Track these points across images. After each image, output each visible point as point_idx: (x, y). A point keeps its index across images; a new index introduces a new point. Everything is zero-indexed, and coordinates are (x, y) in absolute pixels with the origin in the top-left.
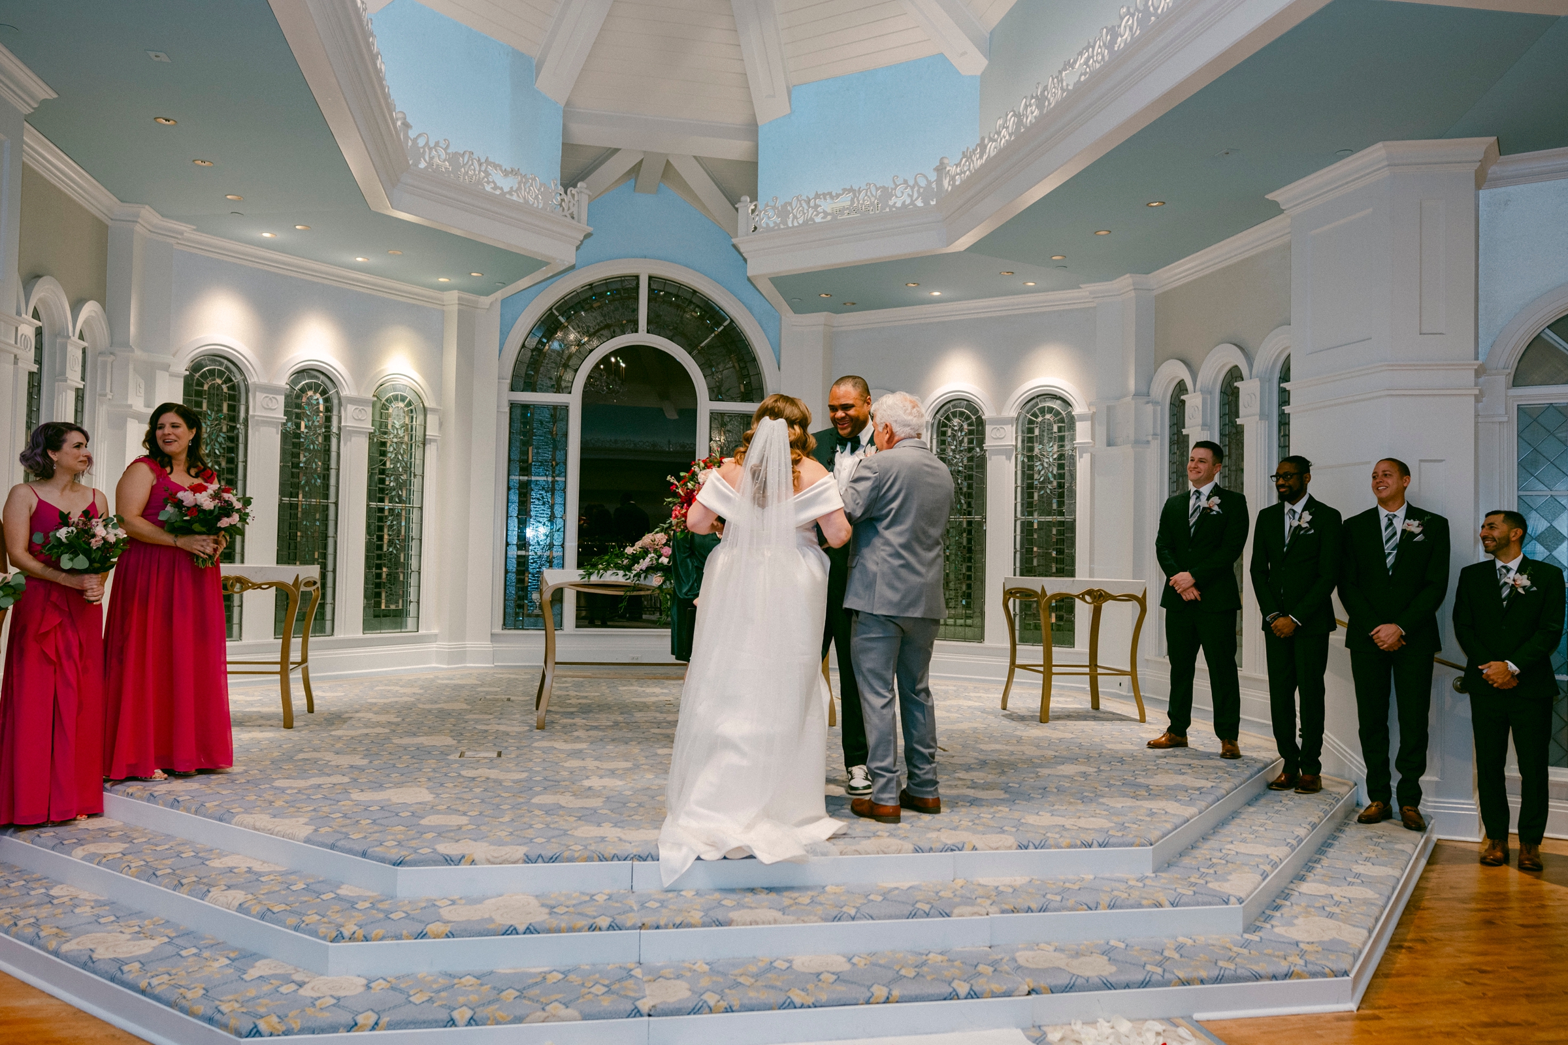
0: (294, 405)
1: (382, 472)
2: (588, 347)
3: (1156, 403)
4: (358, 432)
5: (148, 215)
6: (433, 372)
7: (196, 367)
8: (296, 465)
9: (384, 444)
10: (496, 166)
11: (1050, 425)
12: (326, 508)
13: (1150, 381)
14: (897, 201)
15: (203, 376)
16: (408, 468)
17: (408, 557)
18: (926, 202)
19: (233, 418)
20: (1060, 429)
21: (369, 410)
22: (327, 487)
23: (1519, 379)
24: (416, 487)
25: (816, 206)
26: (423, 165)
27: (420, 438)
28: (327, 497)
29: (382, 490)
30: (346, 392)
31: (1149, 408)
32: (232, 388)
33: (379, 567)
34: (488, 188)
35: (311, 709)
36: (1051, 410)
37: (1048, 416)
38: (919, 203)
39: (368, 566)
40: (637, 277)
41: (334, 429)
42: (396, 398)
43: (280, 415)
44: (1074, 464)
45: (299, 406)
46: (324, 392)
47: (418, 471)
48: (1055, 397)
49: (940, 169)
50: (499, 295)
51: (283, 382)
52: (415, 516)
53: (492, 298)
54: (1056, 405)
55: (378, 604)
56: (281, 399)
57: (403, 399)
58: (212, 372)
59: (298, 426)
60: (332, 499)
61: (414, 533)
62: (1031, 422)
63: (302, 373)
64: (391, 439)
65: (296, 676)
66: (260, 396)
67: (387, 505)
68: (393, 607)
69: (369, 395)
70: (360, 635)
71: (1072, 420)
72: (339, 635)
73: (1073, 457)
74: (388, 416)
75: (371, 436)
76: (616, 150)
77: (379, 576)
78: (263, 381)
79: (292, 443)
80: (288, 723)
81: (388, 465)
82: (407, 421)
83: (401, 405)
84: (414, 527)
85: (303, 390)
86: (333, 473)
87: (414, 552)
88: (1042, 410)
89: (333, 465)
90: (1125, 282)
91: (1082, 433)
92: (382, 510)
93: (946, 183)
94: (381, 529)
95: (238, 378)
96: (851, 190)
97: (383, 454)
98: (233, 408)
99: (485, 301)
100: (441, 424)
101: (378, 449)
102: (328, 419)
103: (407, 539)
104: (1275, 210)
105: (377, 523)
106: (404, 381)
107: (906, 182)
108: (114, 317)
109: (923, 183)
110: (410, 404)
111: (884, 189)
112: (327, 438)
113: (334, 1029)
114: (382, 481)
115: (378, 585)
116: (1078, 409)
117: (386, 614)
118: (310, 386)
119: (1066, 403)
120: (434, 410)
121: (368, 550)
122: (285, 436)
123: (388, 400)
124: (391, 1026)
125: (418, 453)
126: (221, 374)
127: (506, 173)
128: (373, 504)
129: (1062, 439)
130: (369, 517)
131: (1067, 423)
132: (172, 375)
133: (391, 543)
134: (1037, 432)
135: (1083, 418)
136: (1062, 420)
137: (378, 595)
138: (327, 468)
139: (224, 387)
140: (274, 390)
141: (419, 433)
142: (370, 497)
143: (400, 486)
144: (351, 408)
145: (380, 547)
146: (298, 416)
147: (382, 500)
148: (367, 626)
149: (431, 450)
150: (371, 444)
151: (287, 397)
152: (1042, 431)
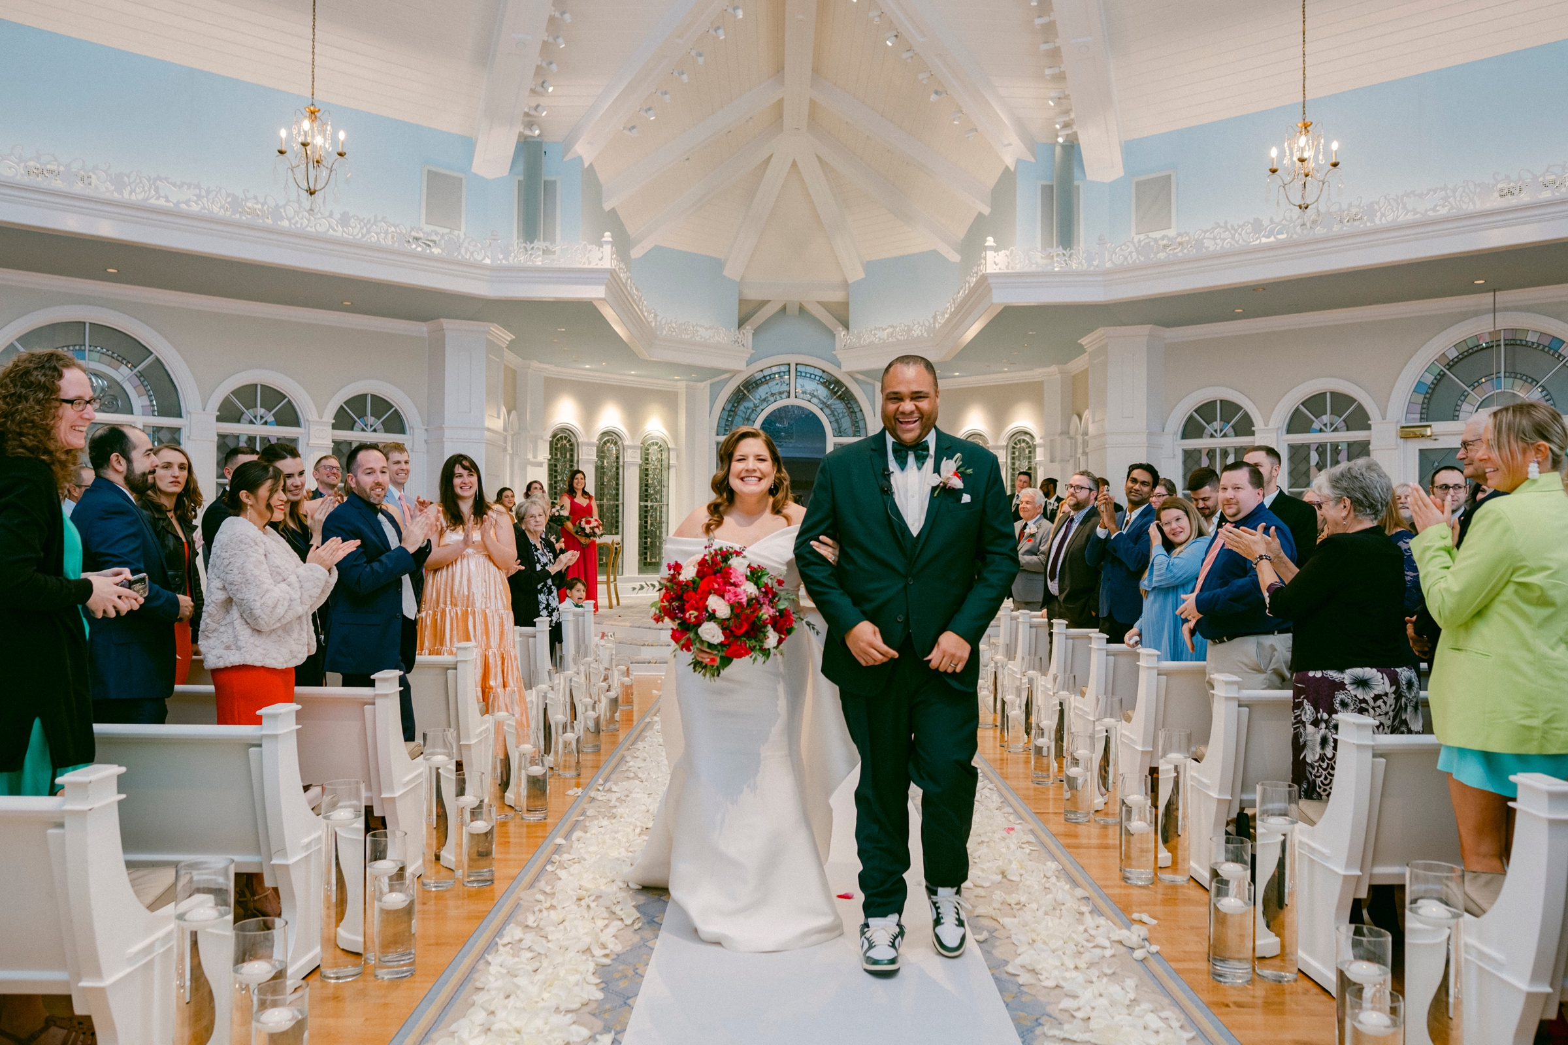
0: (601, 453)
1: (646, 485)
2: (762, 407)
3: (1070, 438)
4: (632, 464)
5: (535, 364)
6: (673, 428)
7: (554, 436)
8: (602, 484)
9: (647, 470)
10: (701, 326)
11: (1024, 450)
12: (617, 506)
13: (1069, 425)
14: (916, 332)
15: (558, 440)
16: (660, 482)
17: (661, 532)
18: (929, 335)
19: (572, 461)
20: (1030, 452)
21: (639, 451)
22: (617, 495)
23: (1184, 436)
24: (664, 493)
25: (875, 335)
26: (665, 333)
27: (666, 466)
28: (617, 500)
29: (646, 496)
30: (627, 442)
31: (1068, 441)
32: (571, 445)
33: (646, 538)
34: (698, 339)
35: (618, 604)
36: (1024, 441)
37: (1023, 444)
38: (925, 335)
39: (640, 538)
40: (789, 365)
41: (621, 463)
42: (653, 444)
43: (595, 458)
44: (1036, 472)
45: (603, 452)
46: (616, 443)
47: (666, 484)
48: (1026, 433)
49: (935, 317)
50: (709, 382)
51: (595, 440)
52: (664, 509)
53: (705, 383)
54: (1027, 438)
55: (646, 559)
56: (595, 449)
57: (657, 444)
58: (561, 437)
59: (603, 463)
60: (621, 501)
61: (664, 519)
62: (1014, 448)
63: (605, 434)
64: (651, 467)
65: (612, 586)
66: (584, 448)
67: (649, 504)
68: (653, 560)
69: (639, 444)
70: (637, 575)
71: (1035, 447)
72: (626, 575)
73: (1035, 468)
74: (647, 454)
75: (640, 466)
76: (769, 301)
77: (646, 543)
78: (586, 440)
79: (600, 471)
80: (611, 607)
81: (650, 481)
82: (659, 456)
83: (656, 447)
84: (664, 515)
85: (605, 443)
86: (621, 487)
87: (664, 530)
88: (1019, 441)
89: (621, 482)
90: (1054, 369)
91: (1040, 455)
92: (646, 506)
93: (937, 325)
94: (646, 517)
95: (573, 440)
96: (892, 326)
97: (647, 475)
98: (572, 455)
99: (701, 385)
100: (677, 456)
101: (644, 473)
102: (618, 458)
103: (661, 522)
104: (1081, 350)
105: (644, 513)
106: (656, 434)
107: (919, 323)
108: (521, 418)
109: (927, 324)
110: (660, 446)
111: (908, 326)
112: (618, 468)
113: (644, 663)
114: (647, 490)
115: (646, 548)
116: (1038, 441)
117: (650, 564)
118: (608, 441)
119: (1032, 437)
120: (673, 449)
121: (640, 528)
122: (597, 468)
123: (649, 445)
124: (660, 663)
125: (665, 473)
126: (566, 438)
127: (707, 329)
128: (642, 503)
129: (1030, 458)
130: (640, 511)
131: (1032, 449)
132: (545, 441)
133: (652, 525)
134: (1017, 454)
135: (1040, 445)
136: (1030, 447)
137: (646, 554)
138: (617, 484)
139: (568, 445)
140: (590, 444)
141: (665, 463)
142: (641, 500)
143: (656, 493)
144: (629, 451)
145: (646, 527)
146: (603, 457)
147: (646, 501)
148: (641, 571)
149: (672, 472)
150: (640, 470)
151: (598, 447)
152: (1020, 453)
